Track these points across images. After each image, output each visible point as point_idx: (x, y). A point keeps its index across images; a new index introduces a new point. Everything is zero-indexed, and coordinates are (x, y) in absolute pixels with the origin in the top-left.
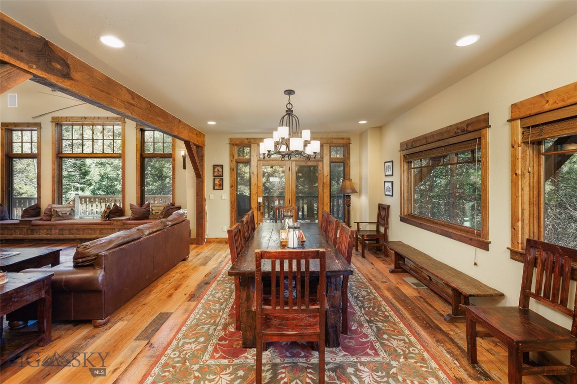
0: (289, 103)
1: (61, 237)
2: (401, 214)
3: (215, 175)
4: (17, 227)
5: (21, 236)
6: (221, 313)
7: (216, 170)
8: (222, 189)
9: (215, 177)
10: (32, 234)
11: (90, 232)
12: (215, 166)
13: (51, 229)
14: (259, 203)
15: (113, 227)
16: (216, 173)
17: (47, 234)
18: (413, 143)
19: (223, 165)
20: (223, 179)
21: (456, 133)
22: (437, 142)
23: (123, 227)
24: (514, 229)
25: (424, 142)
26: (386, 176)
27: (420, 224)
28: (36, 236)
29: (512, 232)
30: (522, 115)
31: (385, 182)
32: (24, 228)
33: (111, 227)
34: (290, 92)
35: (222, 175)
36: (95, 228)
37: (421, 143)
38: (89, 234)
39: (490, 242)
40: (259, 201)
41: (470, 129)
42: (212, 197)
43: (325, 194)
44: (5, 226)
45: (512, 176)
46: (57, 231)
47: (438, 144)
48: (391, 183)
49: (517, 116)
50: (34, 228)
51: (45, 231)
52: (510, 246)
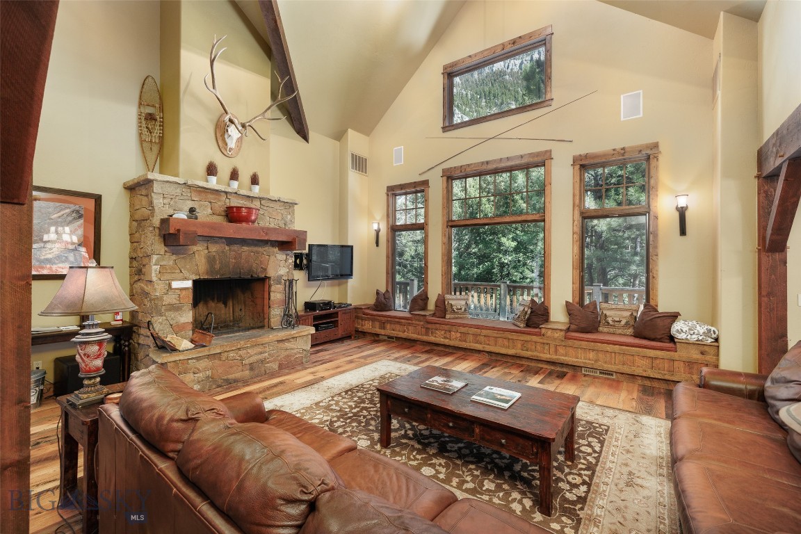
1: (464, 345)
4: (409, 323)
5: (415, 336)
10: (427, 334)
11: (506, 342)
13: (450, 331)
15: (545, 341)
17: (445, 338)
23: (563, 344)
28: (432, 339)
32: (418, 325)
33: (541, 341)
36: (515, 337)
38: (504, 346)
44: (397, 320)
46: (459, 335)
50: (429, 326)
51: (443, 332)
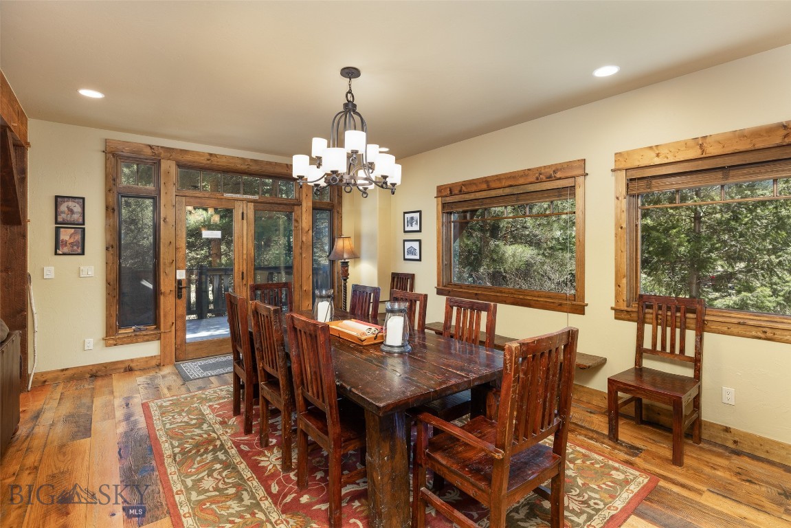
0: (350, 92)
2: (438, 285)
3: (60, 219)
6: (260, 515)
7: (63, 208)
8: (83, 253)
9: (60, 225)
12: (58, 200)
14: (180, 282)
16: (63, 216)
18: (463, 188)
19: (83, 199)
20: (84, 229)
21: (537, 179)
22: (506, 189)
24: (619, 286)
25: (484, 186)
26: (405, 232)
27: (476, 294)
29: (616, 291)
30: (629, 165)
31: (405, 241)
34: (351, 73)
35: (81, 221)
37: (479, 188)
39: (587, 305)
40: (178, 278)
41: (558, 175)
42: (50, 272)
43: (304, 262)
45: (616, 229)
47: (508, 191)
48: (418, 243)
49: (621, 167)
52: (613, 306)
